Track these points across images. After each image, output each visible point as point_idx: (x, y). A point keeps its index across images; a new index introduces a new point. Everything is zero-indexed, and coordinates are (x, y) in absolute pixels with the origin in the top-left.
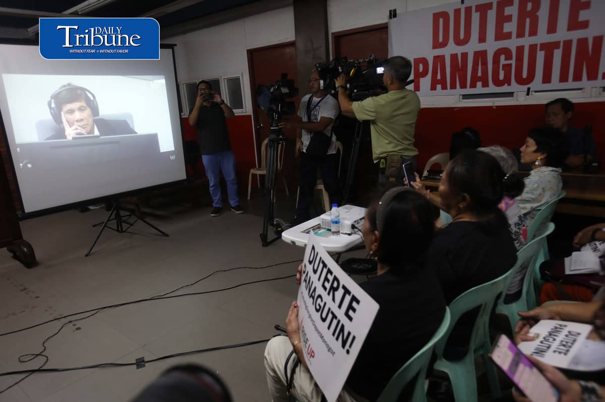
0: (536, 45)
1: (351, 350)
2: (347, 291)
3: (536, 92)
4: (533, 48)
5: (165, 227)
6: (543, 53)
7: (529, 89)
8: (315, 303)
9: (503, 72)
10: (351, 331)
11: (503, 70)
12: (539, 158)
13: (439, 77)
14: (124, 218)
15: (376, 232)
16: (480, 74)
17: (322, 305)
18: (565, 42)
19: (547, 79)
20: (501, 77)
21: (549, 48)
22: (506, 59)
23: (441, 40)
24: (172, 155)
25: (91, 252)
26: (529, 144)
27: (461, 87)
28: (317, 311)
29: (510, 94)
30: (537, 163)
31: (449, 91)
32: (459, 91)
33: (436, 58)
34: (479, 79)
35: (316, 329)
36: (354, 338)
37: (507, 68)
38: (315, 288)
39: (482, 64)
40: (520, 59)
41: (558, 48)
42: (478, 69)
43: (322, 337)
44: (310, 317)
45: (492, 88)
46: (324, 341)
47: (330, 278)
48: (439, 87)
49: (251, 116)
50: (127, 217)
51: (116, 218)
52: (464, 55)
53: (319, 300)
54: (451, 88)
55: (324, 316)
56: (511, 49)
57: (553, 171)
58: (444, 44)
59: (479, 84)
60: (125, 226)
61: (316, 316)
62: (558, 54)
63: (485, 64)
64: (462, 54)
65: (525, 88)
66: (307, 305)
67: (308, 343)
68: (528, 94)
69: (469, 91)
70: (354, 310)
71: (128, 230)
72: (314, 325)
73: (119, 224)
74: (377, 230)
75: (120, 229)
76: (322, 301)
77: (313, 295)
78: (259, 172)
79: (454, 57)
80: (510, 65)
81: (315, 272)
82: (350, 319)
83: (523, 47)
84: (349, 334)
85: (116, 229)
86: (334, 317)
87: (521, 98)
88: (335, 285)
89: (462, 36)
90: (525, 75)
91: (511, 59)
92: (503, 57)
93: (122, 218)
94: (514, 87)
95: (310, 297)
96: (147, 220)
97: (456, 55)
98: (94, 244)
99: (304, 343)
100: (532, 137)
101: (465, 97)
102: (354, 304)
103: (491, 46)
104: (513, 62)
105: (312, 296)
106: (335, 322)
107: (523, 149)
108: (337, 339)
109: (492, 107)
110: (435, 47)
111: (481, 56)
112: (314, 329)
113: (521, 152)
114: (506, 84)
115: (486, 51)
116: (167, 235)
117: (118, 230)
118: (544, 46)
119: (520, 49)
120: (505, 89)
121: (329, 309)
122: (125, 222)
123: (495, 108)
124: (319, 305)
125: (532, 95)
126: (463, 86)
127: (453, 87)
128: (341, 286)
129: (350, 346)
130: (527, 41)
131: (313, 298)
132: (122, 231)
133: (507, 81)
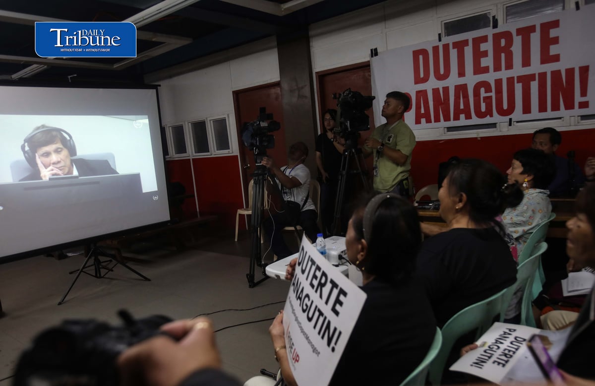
0: (513, 78)
1: (336, 348)
2: (334, 285)
3: (518, 122)
4: (510, 81)
5: (147, 272)
6: (520, 85)
7: (510, 119)
8: (301, 304)
9: (484, 104)
10: (337, 327)
11: (484, 102)
12: (526, 180)
13: (423, 111)
14: (104, 264)
15: (363, 241)
16: (462, 107)
17: (309, 304)
18: (540, 74)
19: (527, 109)
20: (483, 109)
21: (526, 80)
22: (486, 92)
23: (422, 75)
24: (155, 196)
25: (65, 299)
26: (515, 166)
27: (445, 120)
28: (304, 311)
29: (494, 125)
30: (524, 185)
31: (433, 124)
32: (443, 124)
33: (418, 93)
34: (462, 112)
35: (303, 331)
36: (340, 333)
37: (488, 100)
38: (303, 288)
39: (463, 98)
40: (499, 91)
41: (534, 80)
42: (460, 102)
43: (307, 338)
44: (296, 319)
45: (475, 120)
46: (310, 342)
47: (319, 274)
48: (423, 120)
49: (237, 156)
50: (107, 263)
51: (94, 264)
52: (446, 90)
53: (307, 299)
54: (435, 122)
55: (310, 315)
56: (490, 82)
57: (540, 192)
58: (425, 79)
59: (462, 116)
60: (103, 271)
61: (303, 317)
62: (534, 86)
63: (466, 97)
64: (443, 88)
65: (507, 118)
66: (294, 308)
67: (294, 348)
68: (510, 125)
69: (452, 123)
70: (341, 304)
71: (106, 276)
72: (301, 327)
73: (97, 271)
74: (364, 238)
75: (98, 275)
76: (309, 300)
77: (301, 296)
78: (246, 213)
79: (436, 91)
80: (490, 97)
81: (303, 272)
82: (337, 313)
83: (501, 80)
84: (335, 329)
85: (94, 275)
86: (321, 314)
87: (503, 129)
88: (323, 281)
89: (442, 72)
90: (505, 106)
91: (491, 92)
92: (482, 90)
93: (102, 264)
94: (496, 118)
95: (297, 300)
96: (127, 264)
97: (438, 89)
98: (68, 292)
99: (290, 349)
100: (517, 159)
101: (450, 129)
102: (342, 298)
103: (471, 80)
104: (493, 94)
105: (299, 298)
106: (321, 319)
107: (509, 171)
108: (323, 337)
109: (476, 138)
110: (416, 82)
111: (461, 89)
112: (300, 331)
113: (507, 175)
114: (488, 116)
115: (466, 85)
116: (149, 280)
117: (96, 276)
118: (521, 79)
119: (498, 82)
120: (487, 120)
121: (316, 307)
122: (104, 268)
123: (479, 139)
124: (306, 305)
125: (514, 125)
126: (447, 119)
127: (437, 120)
128: (329, 280)
129: (336, 344)
130: (504, 74)
131: (300, 299)
132: (100, 277)
133: (489, 113)
